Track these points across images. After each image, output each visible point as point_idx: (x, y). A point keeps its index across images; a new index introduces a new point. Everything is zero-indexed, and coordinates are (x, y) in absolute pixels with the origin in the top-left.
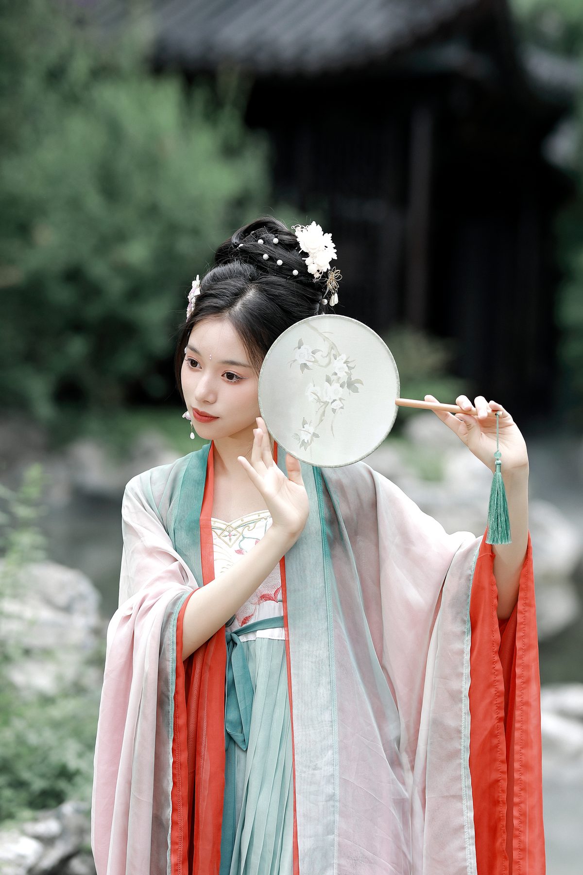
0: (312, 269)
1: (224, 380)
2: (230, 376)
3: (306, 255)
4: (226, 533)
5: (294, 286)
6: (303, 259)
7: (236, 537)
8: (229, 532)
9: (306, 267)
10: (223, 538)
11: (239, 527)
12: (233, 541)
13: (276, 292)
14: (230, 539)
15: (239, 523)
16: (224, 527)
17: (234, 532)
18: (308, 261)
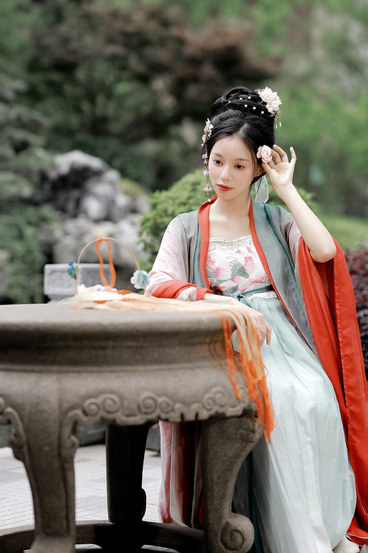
0: (270, 110)
1: (236, 169)
2: (239, 167)
3: (265, 103)
4: (230, 244)
5: (264, 119)
6: (264, 106)
7: (235, 246)
8: (232, 244)
9: (267, 110)
10: (229, 247)
11: (236, 242)
12: (233, 248)
13: (256, 123)
14: (232, 247)
15: (237, 240)
16: (229, 242)
17: (234, 244)
18: (267, 106)
